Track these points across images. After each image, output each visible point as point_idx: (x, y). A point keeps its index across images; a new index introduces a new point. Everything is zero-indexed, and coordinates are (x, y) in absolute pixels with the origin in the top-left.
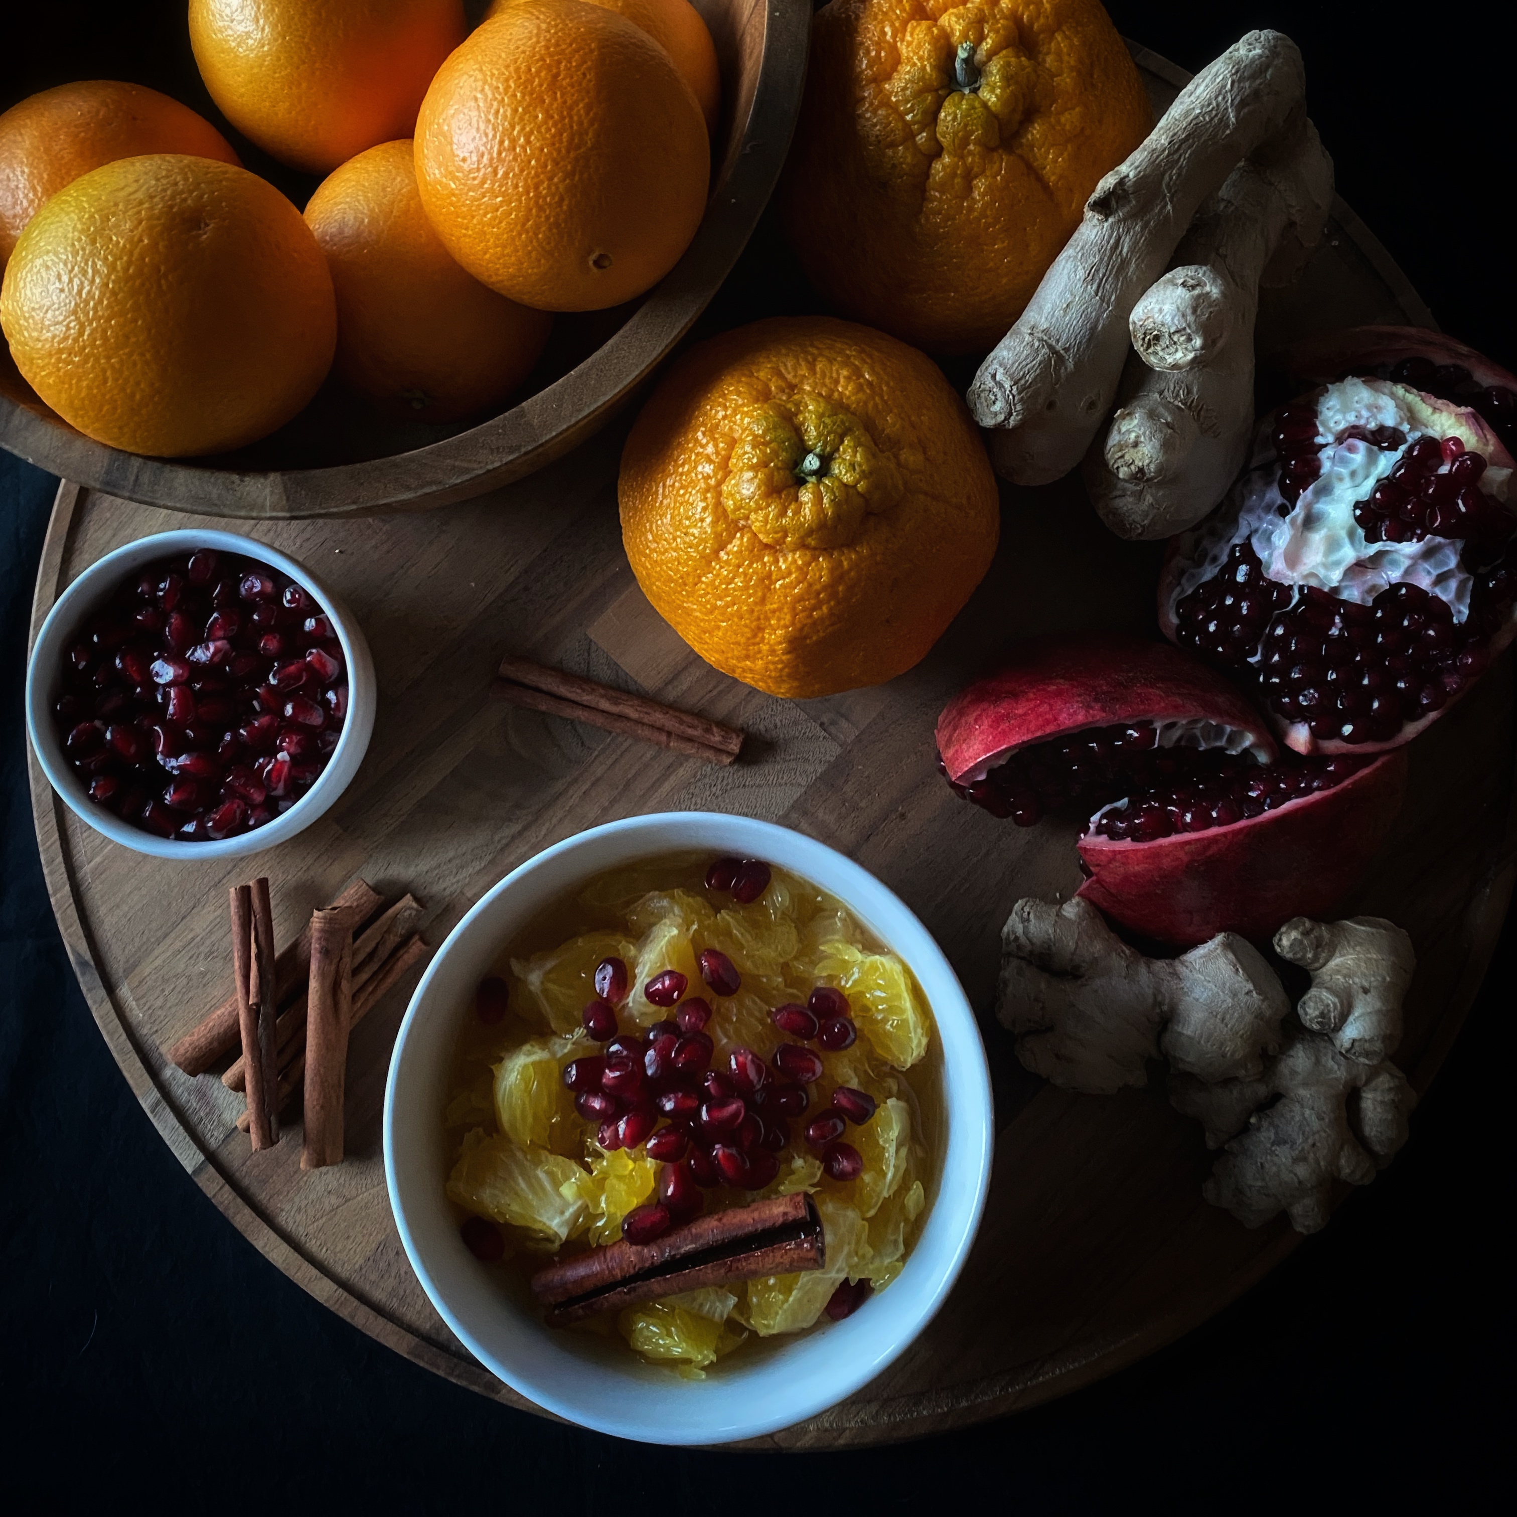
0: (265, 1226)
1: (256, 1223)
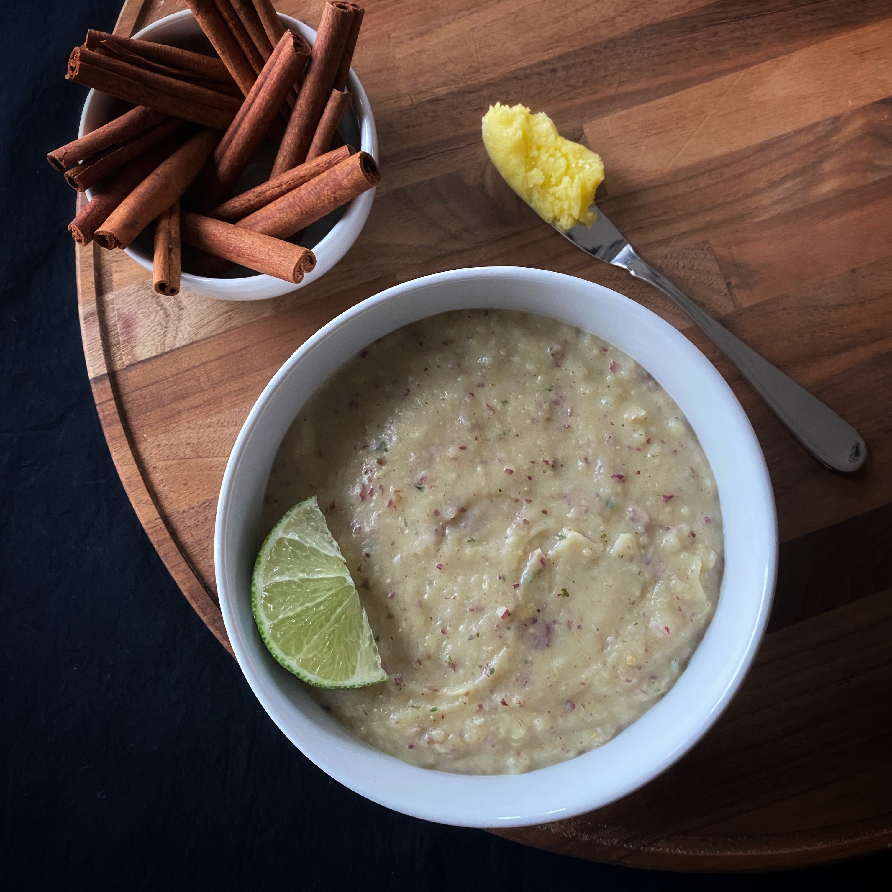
0: (128, 445)
1: (122, 439)
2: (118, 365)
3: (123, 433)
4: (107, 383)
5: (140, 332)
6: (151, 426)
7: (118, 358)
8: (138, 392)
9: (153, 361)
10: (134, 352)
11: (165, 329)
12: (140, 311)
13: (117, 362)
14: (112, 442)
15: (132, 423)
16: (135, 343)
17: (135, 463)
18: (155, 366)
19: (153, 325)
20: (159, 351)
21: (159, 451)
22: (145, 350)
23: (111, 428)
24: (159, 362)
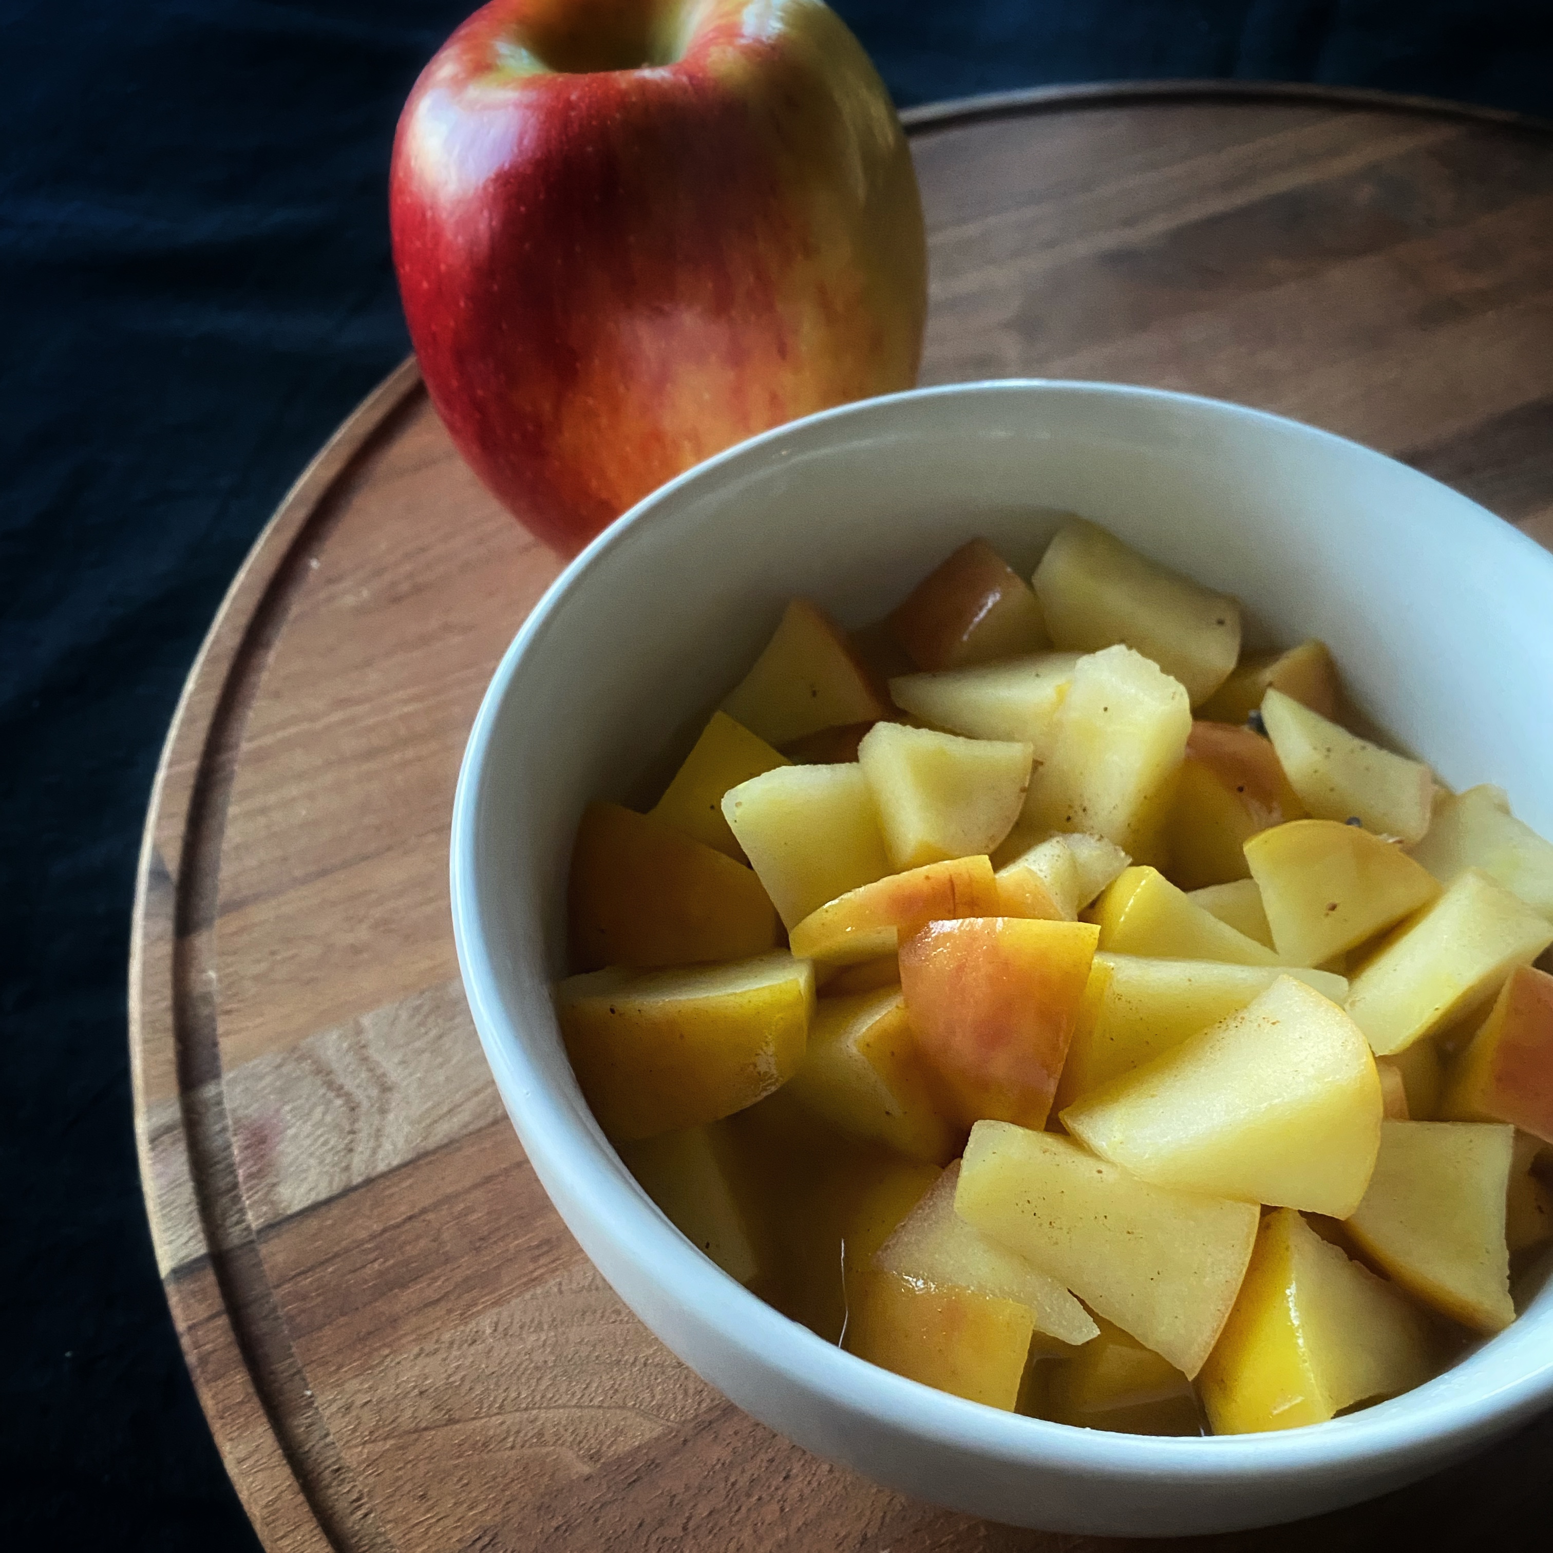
2: (234, 1236)
3: (251, 1390)
4: (210, 1278)
5: (289, 1150)
6: (324, 1363)
7: (235, 1219)
8: (287, 1287)
9: (324, 1209)
10: (275, 1198)
11: (350, 1137)
12: (287, 1108)
13: (231, 1230)
14: (222, 1418)
15: (273, 1367)
16: (276, 1176)
17: (285, 1462)
18: (329, 1222)
19: (319, 1132)
20: (337, 1186)
21: (349, 1423)
22: (303, 1190)
23: (221, 1384)
24: (336, 1211)
